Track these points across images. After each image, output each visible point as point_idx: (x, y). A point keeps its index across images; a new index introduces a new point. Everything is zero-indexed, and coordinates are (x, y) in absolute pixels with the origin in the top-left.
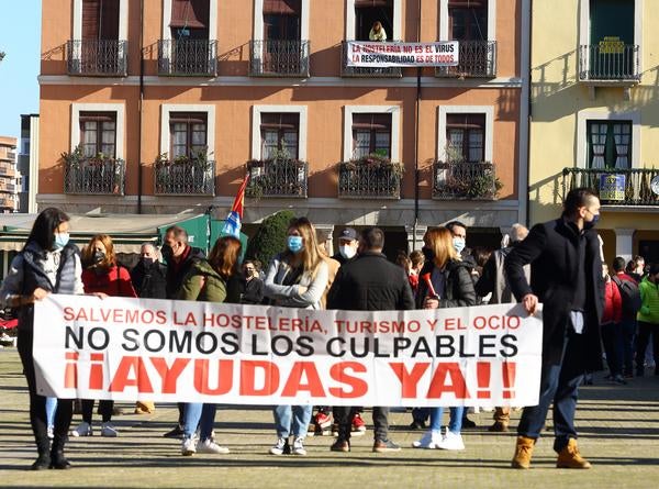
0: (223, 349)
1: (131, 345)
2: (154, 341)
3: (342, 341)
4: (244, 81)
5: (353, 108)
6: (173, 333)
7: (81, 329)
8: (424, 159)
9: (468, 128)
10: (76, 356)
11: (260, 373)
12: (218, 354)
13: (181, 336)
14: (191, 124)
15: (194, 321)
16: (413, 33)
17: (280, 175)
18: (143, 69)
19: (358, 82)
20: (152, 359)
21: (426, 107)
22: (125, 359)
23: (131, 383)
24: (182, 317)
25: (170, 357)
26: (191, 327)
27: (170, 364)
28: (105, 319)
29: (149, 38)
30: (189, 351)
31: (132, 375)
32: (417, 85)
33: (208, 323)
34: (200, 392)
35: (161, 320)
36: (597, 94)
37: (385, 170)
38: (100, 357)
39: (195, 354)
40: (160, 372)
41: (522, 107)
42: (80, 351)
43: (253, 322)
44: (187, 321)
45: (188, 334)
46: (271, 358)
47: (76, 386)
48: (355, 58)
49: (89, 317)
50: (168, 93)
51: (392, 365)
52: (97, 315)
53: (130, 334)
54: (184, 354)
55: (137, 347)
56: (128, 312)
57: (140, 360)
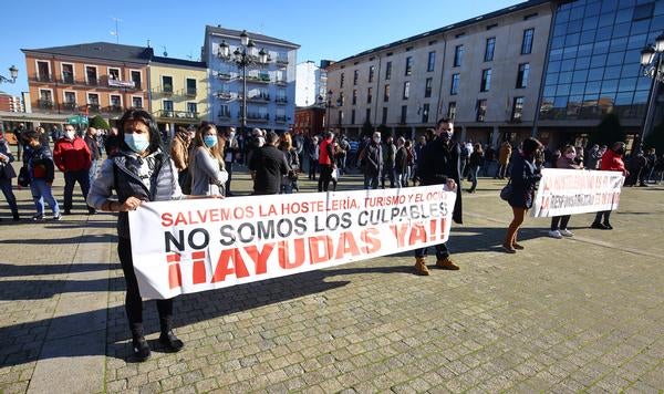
0: (296, 231)
1: (228, 240)
2: (246, 233)
3: (366, 213)
4: (83, 86)
5: (111, 94)
6: (260, 224)
7: (181, 233)
8: (128, 107)
9: (138, 100)
10: (178, 257)
11: (322, 246)
12: (294, 236)
13: (266, 225)
14: (70, 95)
15: (275, 211)
16: (124, 79)
17: (94, 108)
18: (56, 81)
19: (113, 88)
20: (245, 248)
21: (128, 95)
22: (224, 252)
23: (230, 272)
24: (266, 210)
25: (259, 244)
26: (272, 217)
27: (260, 250)
28: (204, 220)
29: (57, 74)
30: (273, 236)
31: (231, 265)
32: (126, 90)
33: (286, 211)
34: (284, 267)
35: (250, 214)
36: (165, 95)
37: (119, 108)
38: (202, 255)
39: (278, 239)
40: (253, 258)
41: (149, 97)
42: (181, 252)
43: (316, 206)
44: (270, 212)
45: (271, 222)
46: (327, 232)
47: (180, 284)
48: (110, 83)
49: (188, 221)
50: (63, 87)
51: (391, 227)
52: (195, 217)
53: (227, 230)
54: (269, 241)
55: (233, 240)
56: (223, 211)
57: (236, 250)
